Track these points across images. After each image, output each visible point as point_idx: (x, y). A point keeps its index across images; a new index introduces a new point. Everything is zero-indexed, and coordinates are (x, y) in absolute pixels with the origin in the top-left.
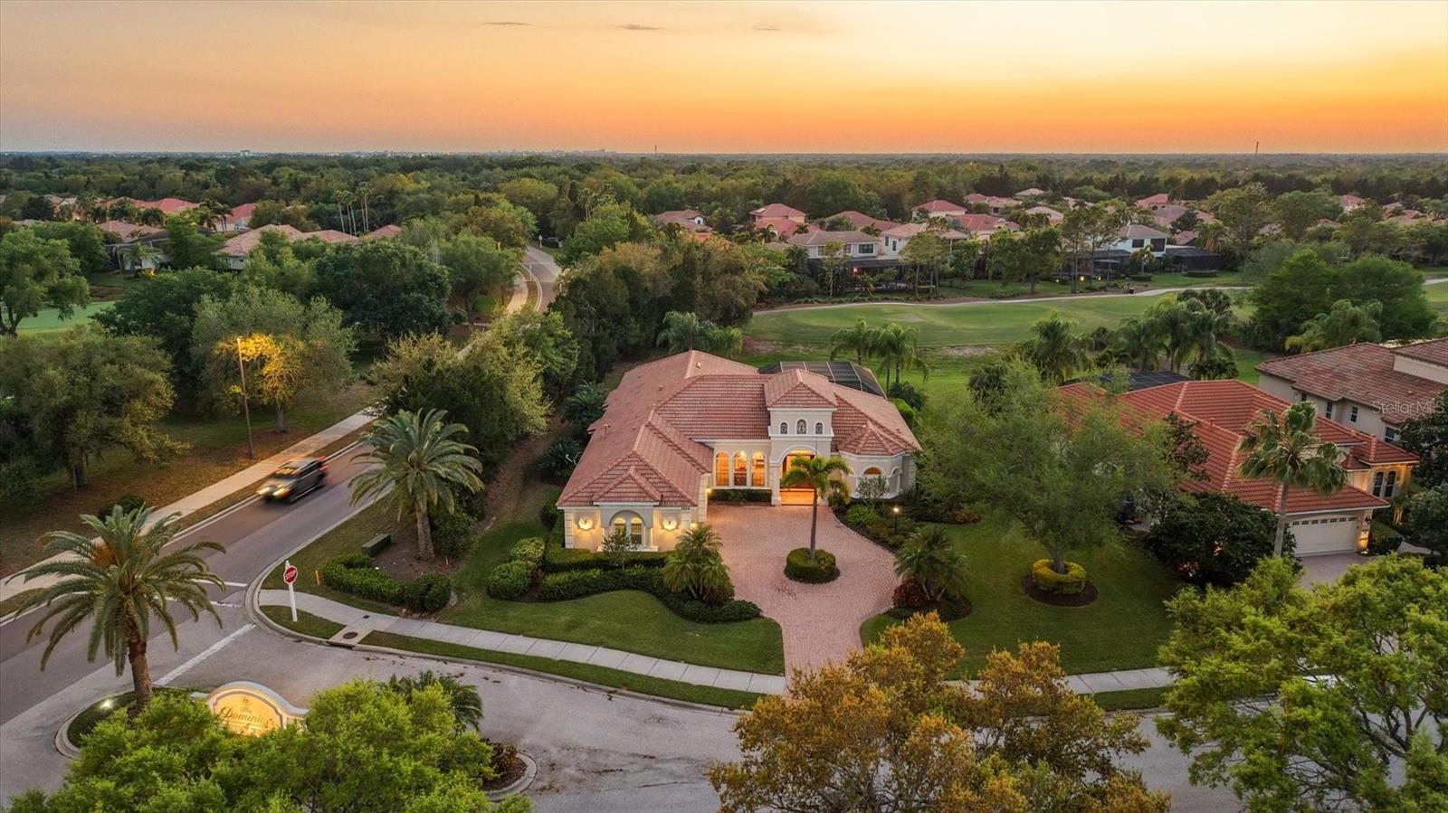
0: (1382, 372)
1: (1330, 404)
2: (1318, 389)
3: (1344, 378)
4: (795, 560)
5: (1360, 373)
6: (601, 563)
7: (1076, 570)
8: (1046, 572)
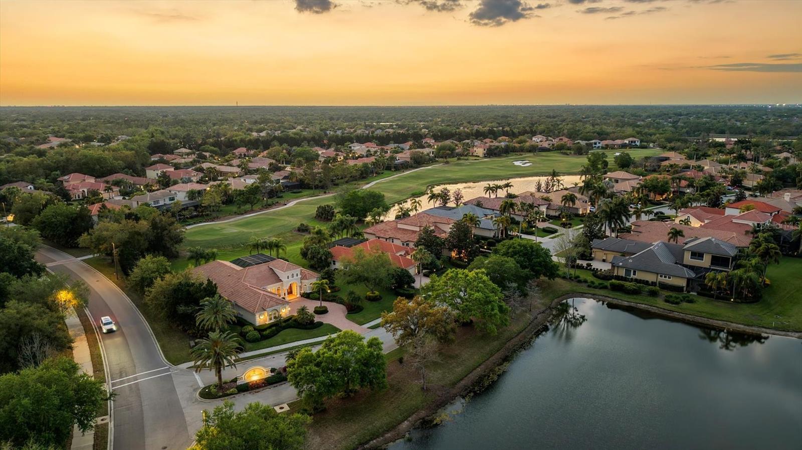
0: (395, 228)
1: (386, 239)
2: (382, 236)
3: (388, 232)
4: (317, 309)
5: (391, 230)
6: (271, 326)
7: (377, 293)
8: (371, 295)
